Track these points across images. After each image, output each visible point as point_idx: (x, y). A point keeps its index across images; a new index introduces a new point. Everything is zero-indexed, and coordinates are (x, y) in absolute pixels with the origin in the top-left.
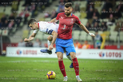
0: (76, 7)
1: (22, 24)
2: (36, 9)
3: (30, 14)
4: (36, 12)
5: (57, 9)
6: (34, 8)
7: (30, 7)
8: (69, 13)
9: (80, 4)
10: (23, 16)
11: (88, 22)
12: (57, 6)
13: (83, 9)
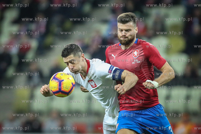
0: (155, 23)
1: (11, 72)
2: (48, 32)
3: (34, 44)
4: (49, 40)
5: (104, 30)
6: (43, 29)
7: (33, 27)
8: (130, 37)
9: (167, 16)
10: (14, 50)
11: (189, 64)
12: (105, 21)
13: (175, 27)
